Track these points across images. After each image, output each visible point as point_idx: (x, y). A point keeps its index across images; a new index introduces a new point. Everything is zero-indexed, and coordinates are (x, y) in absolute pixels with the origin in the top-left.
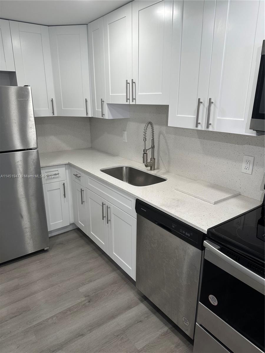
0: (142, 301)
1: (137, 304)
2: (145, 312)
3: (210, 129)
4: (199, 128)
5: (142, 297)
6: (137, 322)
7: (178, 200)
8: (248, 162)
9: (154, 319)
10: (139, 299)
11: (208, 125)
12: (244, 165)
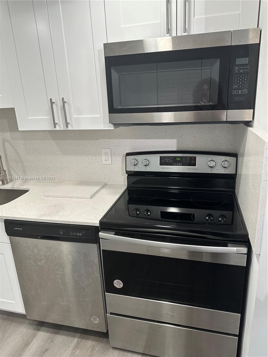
0: (38, 330)
1: (34, 336)
2: (47, 338)
3: (70, 128)
4: (58, 128)
5: (37, 325)
6: (42, 354)
7: (55, 206)
8: (106, 154)
9: (61, 339)
10: (35, 329)
11: (67, 124)
12: (103, 158)
